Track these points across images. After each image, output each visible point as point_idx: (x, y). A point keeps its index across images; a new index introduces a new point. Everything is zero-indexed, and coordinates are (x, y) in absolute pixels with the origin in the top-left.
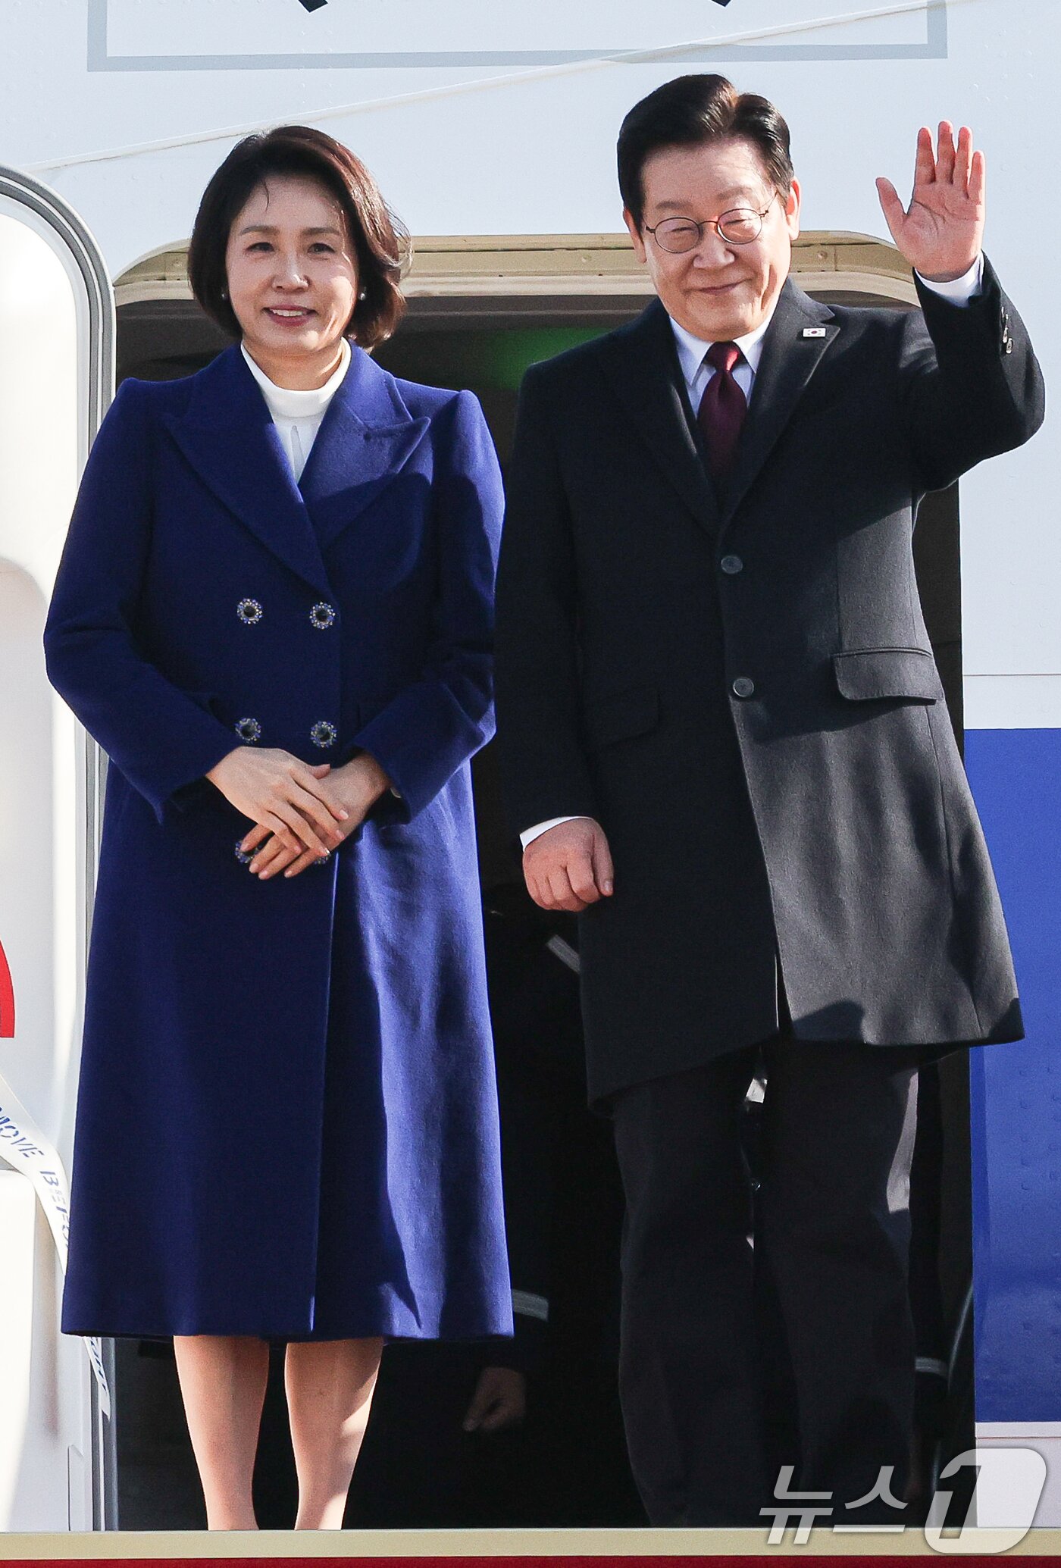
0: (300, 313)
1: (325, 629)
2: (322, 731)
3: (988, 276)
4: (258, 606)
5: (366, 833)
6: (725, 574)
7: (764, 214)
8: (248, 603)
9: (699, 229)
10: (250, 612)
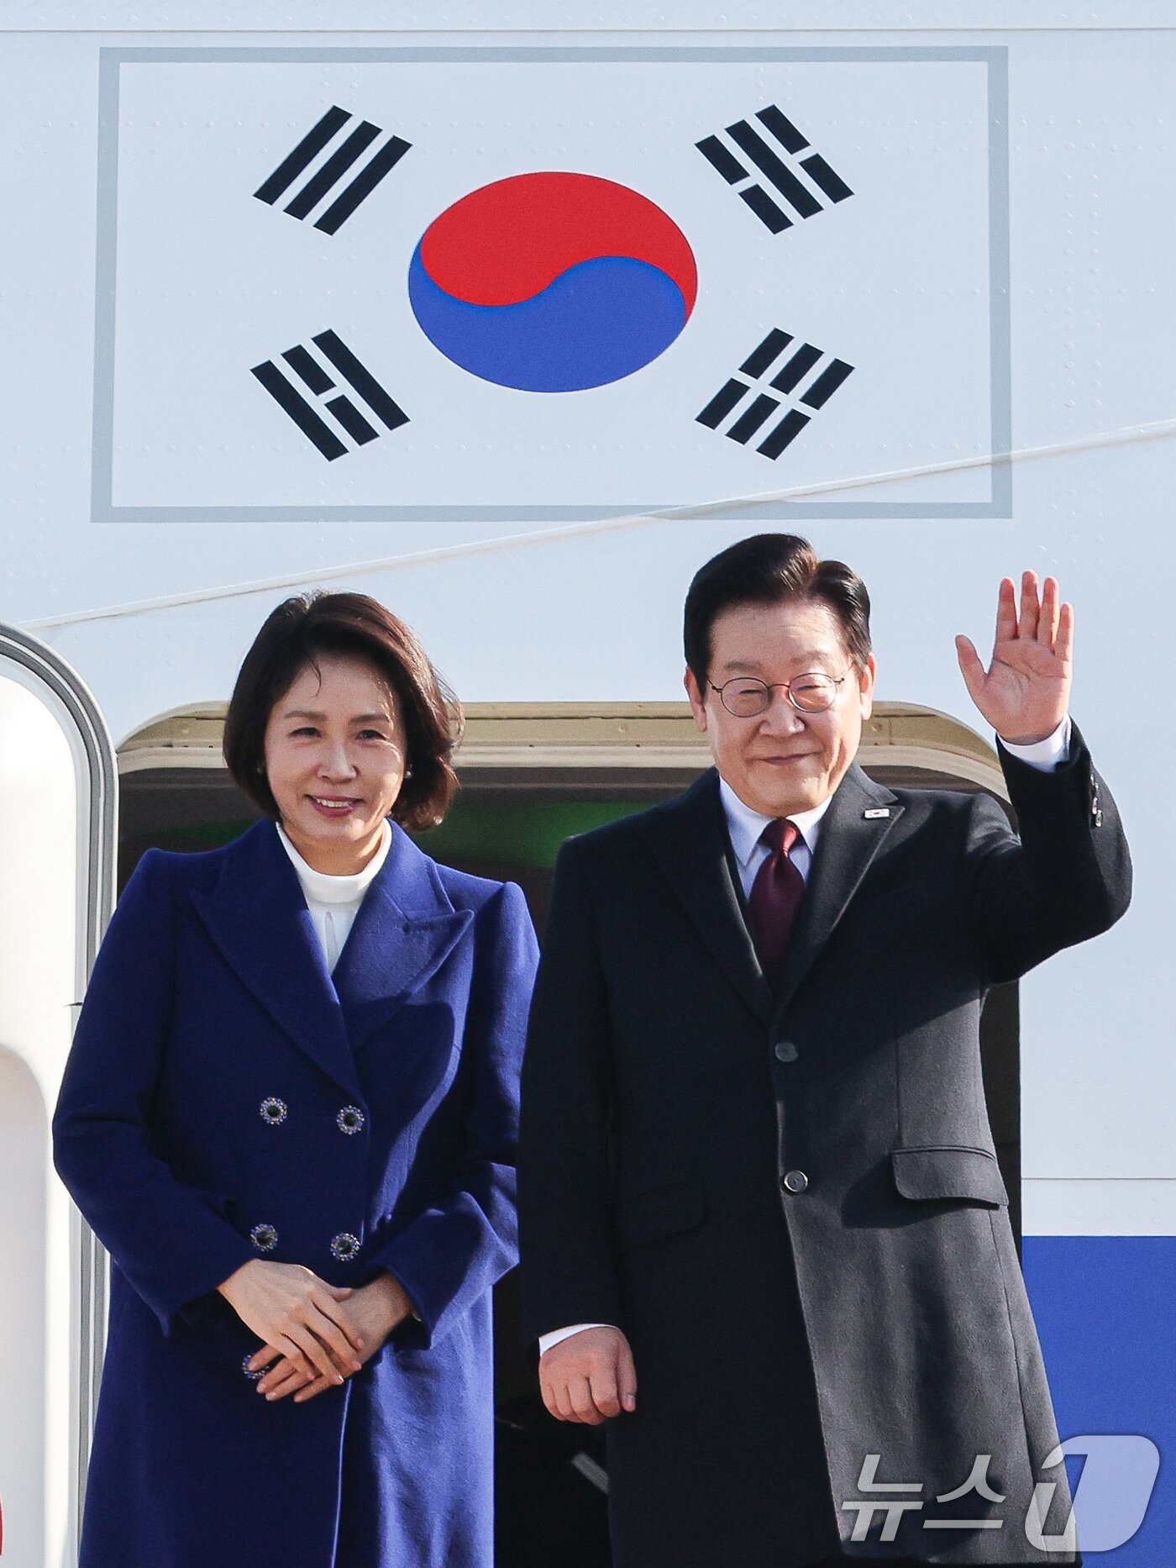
0: (346, 804)
1: (353, 1134)
2: (342, 1243)
3: (1076, 740)
4: (283, 1107)
5: (385, 1355)
6: (779, 1061)
7: (839, 682)
8: (273, 1102)
9: (769, 693)
10: (274, 1112)
